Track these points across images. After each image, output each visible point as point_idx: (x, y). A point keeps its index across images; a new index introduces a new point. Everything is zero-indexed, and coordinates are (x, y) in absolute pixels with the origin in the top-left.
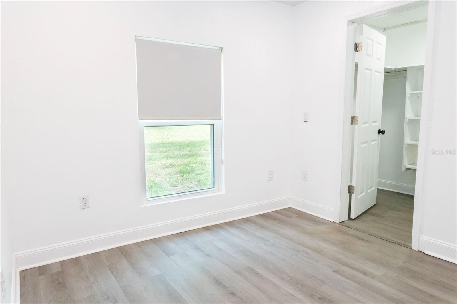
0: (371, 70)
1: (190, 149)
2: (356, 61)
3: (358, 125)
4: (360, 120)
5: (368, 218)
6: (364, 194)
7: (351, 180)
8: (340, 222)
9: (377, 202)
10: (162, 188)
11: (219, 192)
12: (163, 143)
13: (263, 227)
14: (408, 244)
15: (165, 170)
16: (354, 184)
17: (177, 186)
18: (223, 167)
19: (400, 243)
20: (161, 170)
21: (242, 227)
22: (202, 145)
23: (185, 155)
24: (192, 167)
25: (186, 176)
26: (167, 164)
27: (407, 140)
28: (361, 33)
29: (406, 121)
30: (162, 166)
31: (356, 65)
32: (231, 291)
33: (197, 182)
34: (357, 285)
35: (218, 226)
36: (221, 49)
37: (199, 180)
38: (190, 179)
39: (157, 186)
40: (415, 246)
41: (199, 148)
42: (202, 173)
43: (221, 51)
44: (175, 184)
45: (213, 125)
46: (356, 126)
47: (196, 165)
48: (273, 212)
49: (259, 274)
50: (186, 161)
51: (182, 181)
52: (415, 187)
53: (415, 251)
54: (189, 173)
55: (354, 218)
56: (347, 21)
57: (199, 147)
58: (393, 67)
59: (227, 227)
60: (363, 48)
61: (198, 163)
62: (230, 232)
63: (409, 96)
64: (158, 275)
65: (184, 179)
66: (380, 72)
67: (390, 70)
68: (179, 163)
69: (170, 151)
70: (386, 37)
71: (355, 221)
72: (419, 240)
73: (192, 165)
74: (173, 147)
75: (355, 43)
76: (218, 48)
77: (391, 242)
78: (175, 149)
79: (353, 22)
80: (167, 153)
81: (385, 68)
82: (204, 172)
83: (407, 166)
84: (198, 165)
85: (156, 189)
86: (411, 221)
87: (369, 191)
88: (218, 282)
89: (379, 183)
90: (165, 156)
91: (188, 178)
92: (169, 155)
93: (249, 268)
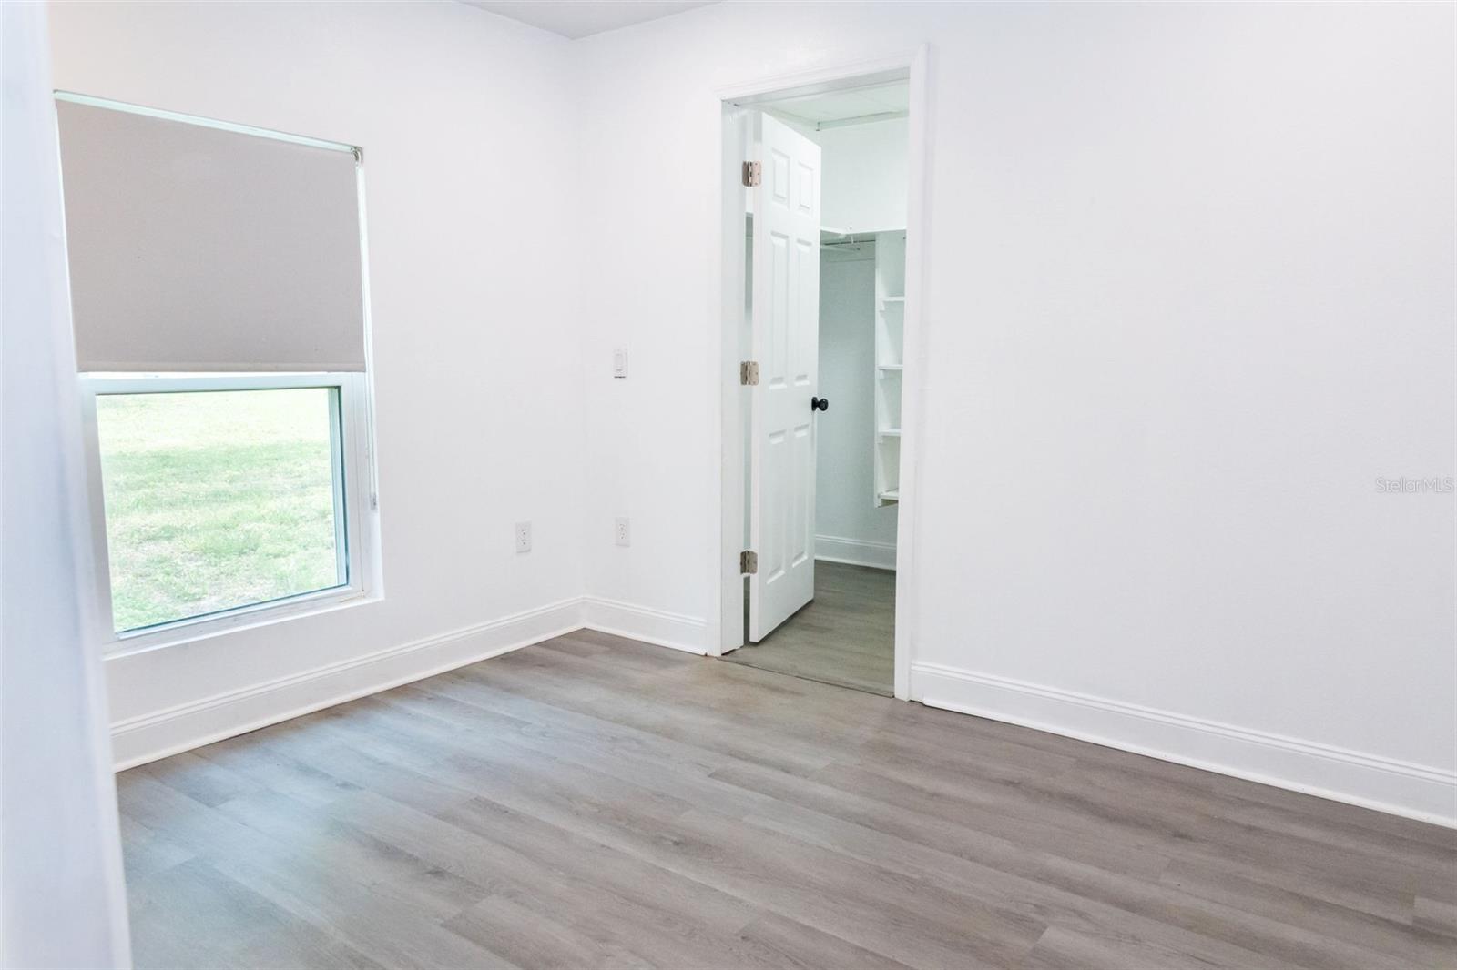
0: (786, 237)
1: (236, 473)
2: (749, 210)
3: (759, 385)
4: (764, 373)
5: (792, 637)
6: (782, 572)
7: (747, 540)
8: (723, 655)
9: (815, 595)
10: (143, 610)
11: (364, 597)
12: (124, 455)
13: (509, 690)
14: (888, 688)
15: (145, 549)
16: (754, 548)
17: (199, 599)
18: (376, 518)
19: (870, 688)
20: (130, 550)
21: (444, 695)
22: (277, 459)
23: (216, 494)
24: (248, 532)
25: (228, 563)
26: (151, 527)
27: (883, 427)
28: (758, 137)
29: (879, 375)
30: (132, 536)
31: (749, 221)
32: (430, 868)
33: (272, 581)
34: (770, 799)
35: (366, 702)
36: (357, 152)
37: (278, 572)
38: (247, 573)
39: (122, 602)
40: (902, 691)
41: (266, 470)
42: (287, 550)
43: (357, 157)
44: (192, 593)
45: (339, 388)
46: (755, 390)
47: (262, 525)
48: (534, 647)
49: (510, 812)
50: (225, 513)
51: (216, 580)
52: (896, 547)
53: (904, 701)
54: (241, 553)
55: (757, 641)
56: (720, 102)
57: (267, 464)
58: (842, 231)
59: (395, 702)
60: (765, 174)
61: (267, 518)
62: (409, 714)
63: (883, 309)
64: (186, 862)
65: (222, 573)
66: (809, 244)
67: (835, 238)
68: (199, 522)
69: (160, 484)
70: (820, 149)
71: (759, 647)
72: (910, 674)
73: (247, 527)
74: (167, 470)
75: (745, 163)
76: (347, 149)
77: (847, 687)
78: (174, 475)
79: (737, 104)
80: (147, 491)
81: (822, 232)
82: (295, 546)
83: (885, 494)
84: (271, 526)
85: (122, 613)
86: (891, 633)
87: (794, 565)
88: (388, 851)
89: (820, 546)
90: (139, 501)
91: (238, 570)
92: (156, 498)
93: (477, 799)
